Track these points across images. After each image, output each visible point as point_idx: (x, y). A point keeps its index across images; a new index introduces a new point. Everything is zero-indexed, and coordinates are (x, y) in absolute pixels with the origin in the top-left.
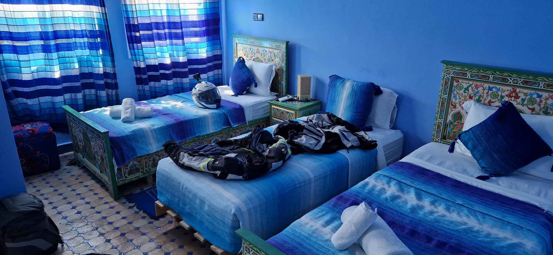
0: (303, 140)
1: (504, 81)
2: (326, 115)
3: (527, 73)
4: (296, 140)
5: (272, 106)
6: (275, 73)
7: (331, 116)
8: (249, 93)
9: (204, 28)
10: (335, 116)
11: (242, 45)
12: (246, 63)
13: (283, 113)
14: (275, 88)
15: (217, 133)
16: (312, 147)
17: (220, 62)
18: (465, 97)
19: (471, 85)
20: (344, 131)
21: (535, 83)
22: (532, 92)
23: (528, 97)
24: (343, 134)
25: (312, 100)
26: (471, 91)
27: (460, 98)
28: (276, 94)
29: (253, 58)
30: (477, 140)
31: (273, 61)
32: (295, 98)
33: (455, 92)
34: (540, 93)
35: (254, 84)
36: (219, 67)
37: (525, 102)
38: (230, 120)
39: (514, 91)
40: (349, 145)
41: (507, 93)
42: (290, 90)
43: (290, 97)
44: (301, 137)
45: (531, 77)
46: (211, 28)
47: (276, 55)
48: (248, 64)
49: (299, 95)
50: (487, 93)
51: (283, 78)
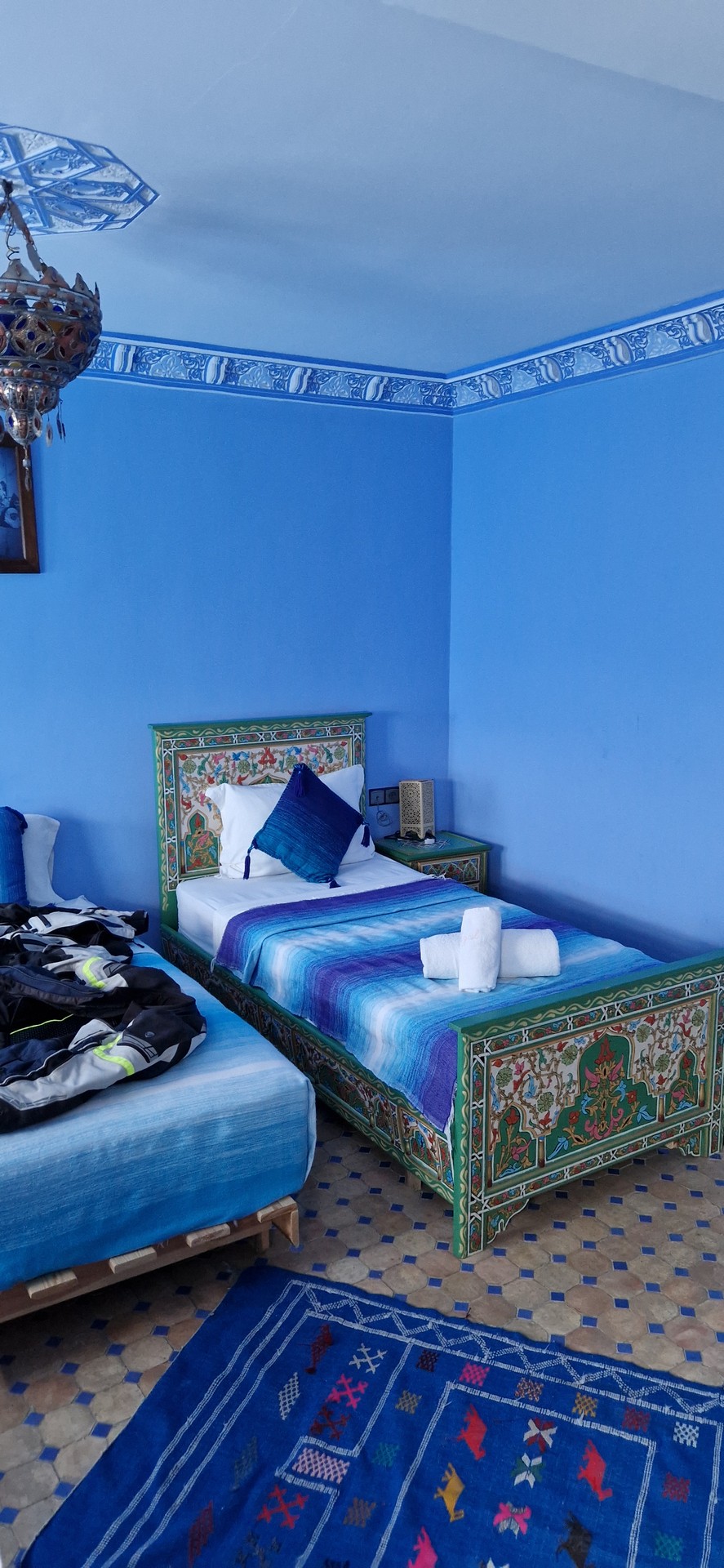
1: (252, 741)
3: (280, 720)
18: (202, 781)
19: (207, 759)
21: (290, 734)
22: (289, 747)
23: (286, 756)
26: (208, 769)
33: (185, 779)
34: (299, 747)
39: (268, 752)
41: (259, 758)
45: (284, 725)
50: (234, 765)
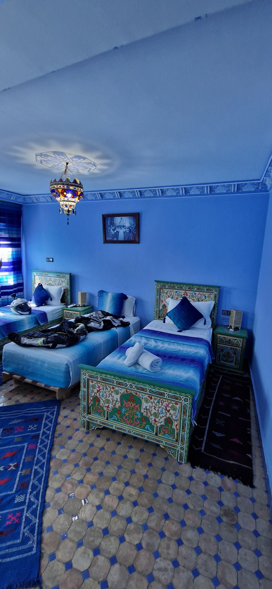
0: (92, 324)
1: (181, 288)
2: (100, 311)
3: (190, 284)
4: (88, 325)
5: (64, 311)
6: (63, 292)
7: (103, 312)
8: (46, 304)
9: (12, 267)
10: (105, 312)
11: (39, 276)
12: (43, 287)
13: (71, 314)
14: (63, 300)
15: (31, 330)
16: (98, 328)
17: (22, 287)
18: (166, 297)
19: (168, 291)
20: (113, 318)
21: (193, 288)
22: (192, 292)
23: (191, 295)
24: (112, 320)
25: (87, 306)
26: (168, 294)
27: (164, 298)
28: (64, 304)
29: (47, 284)
30: (175, 315)
31: (61, 285)
32: (78, 305)
33: (162, 295)
34: (195, 292)
35: (50, 299)
36: (22, 290)
37: (190, 297)
38: (39, 321)
39: (186, 292)
40: (116, 325)
41: (183, 293)
42: (73, 301)
43: (75, 305)
44: (91, 323)
45: (191, 286)
46: (16, 266)
47: (63, 281)
48: (45, 287)
49: (80, 303)
50: (175, 294)
51: (68, 294)
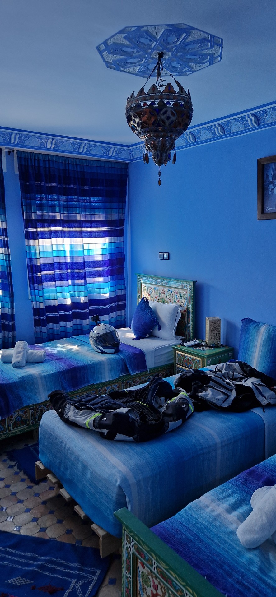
0: (208, 394)
2: (237, 364)
4: (200, 394)
5: (177, 352)
6: (180, 315)
7: (244, 366)
8: (152, 336)
9: (108, 268)
10: (248, 366)
11: (146, 285)
12: (150, 304)
13: (188, 360)
14: (180, 331)
15: (113, 382)
16: (219, 403)
17: (123, 303)
20: (259, 385)
24: (257, 388)
25: (223, 346)
28: (182, 337)
29: (157, 299)
31: (179, 302)
32: (204, 343)
35: (157, 327)
36: (122, 307)
38: (128, 367)
40: (264, 402)
42: (198, 334)
43: (198, 341)
44: (206, 391)
46: (115, 267)
47: (182, 295)
48: (151, 305)
49: (207, 340)
51: (189, 321)
